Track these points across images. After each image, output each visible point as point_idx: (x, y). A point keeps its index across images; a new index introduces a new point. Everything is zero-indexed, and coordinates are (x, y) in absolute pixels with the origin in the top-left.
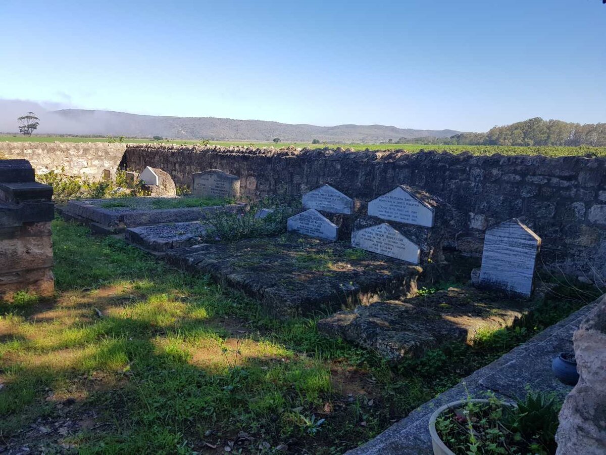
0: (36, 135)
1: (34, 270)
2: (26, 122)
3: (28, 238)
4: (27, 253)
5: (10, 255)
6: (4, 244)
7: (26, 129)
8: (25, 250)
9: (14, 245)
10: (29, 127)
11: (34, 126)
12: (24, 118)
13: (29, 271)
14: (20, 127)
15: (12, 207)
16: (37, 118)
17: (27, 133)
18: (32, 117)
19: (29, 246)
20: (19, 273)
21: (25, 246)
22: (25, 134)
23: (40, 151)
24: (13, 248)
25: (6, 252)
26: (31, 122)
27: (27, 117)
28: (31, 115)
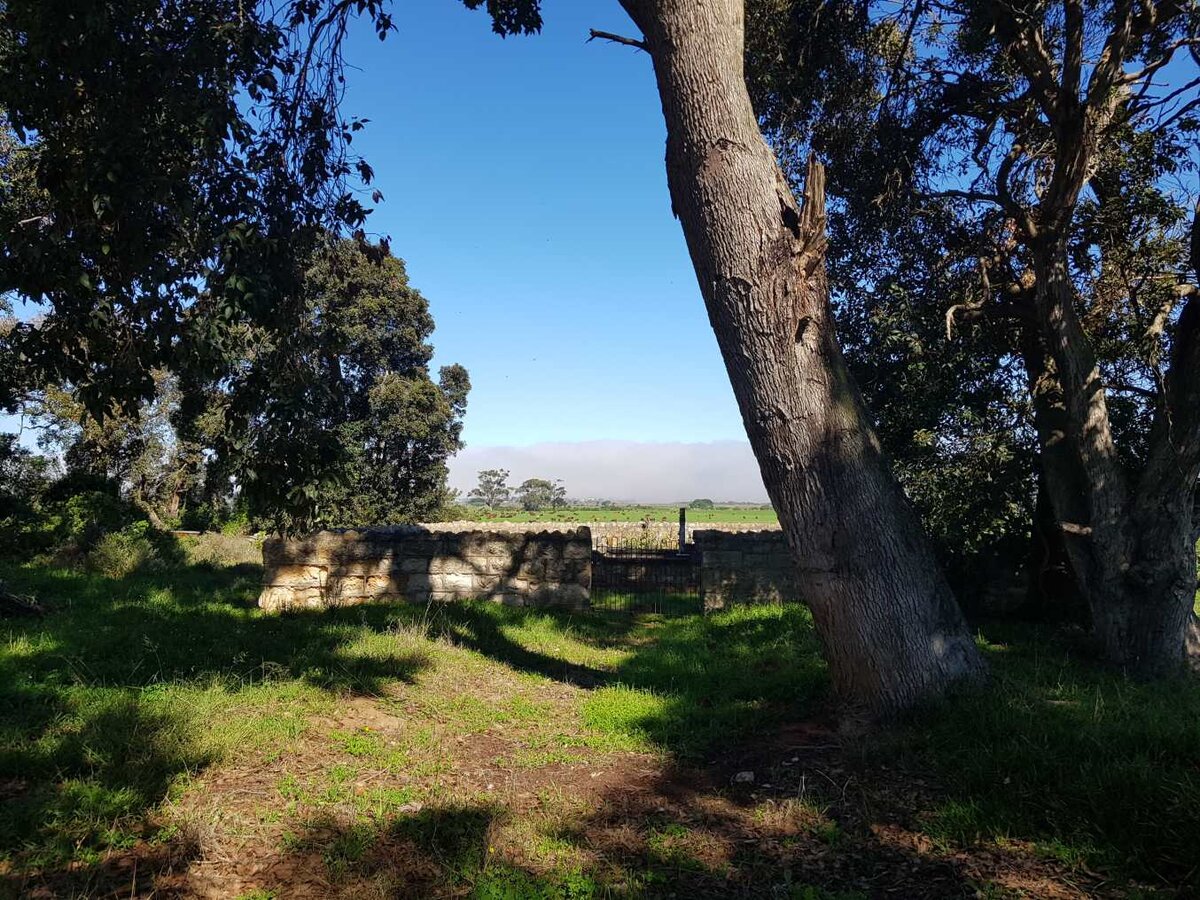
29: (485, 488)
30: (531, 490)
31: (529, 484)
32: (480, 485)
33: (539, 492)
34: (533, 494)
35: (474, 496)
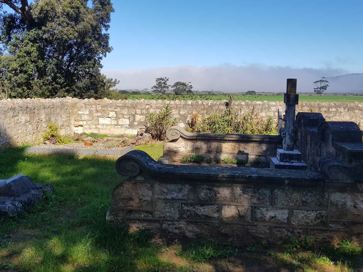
0: (326, 94)
1: (358, 223)
2: (319, 85)
3: (357, 194)
4: (355, 207)
5: (340, 207)
6: (336, 196)
7: (319, 89)
8: (353, 204)
9: (345, 198)
10: (321, 88)
11: (324, 88)
12: (318, 82)
13: (354, 223)
14: (314, 88)
15: (346, 164)
16: (327, 82)
17: (319, 93)
18: (324, 81)
19: (357, 201)
20: (346, 223)
21: (353, 201)
22: (317, 93)
23: (342, 110)
24: (343, 200)
25: (337, 204)
26: (323, 84)
27: (320, 81)
28: (324, 79)
29: (159, 85)
30: (178, 86)
31: (177, 84)
32: (156, 84)
33: (181, 87)
34: (179, 88)
35: (154, 89)
